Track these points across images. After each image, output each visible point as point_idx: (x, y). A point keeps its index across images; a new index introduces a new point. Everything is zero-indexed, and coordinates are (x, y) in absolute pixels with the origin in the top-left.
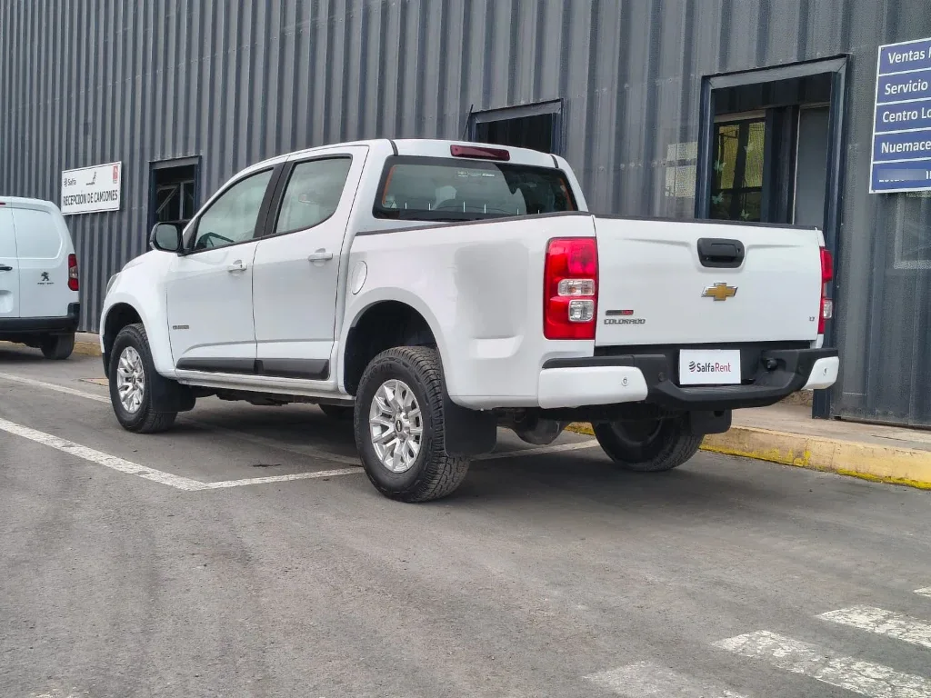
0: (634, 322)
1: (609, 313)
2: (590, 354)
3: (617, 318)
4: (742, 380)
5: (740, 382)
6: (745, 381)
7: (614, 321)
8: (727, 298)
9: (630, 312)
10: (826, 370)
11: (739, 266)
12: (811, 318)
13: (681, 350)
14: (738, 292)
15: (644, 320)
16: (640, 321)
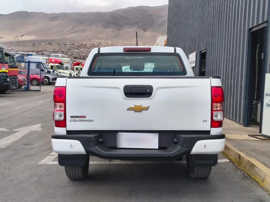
0: (87, 121)
1: (72, 117)
2: (65, 133)
3: (77, 119)
4: (159, 147)
7: (76, 121)
8: (143, 111)
9: (84, 117)
10: (205, 146)
11: (150, 97)
12: (204, 120)
13: (119, 133)
14: (150, 109)
15: (93, 120)
16: (90, 121)
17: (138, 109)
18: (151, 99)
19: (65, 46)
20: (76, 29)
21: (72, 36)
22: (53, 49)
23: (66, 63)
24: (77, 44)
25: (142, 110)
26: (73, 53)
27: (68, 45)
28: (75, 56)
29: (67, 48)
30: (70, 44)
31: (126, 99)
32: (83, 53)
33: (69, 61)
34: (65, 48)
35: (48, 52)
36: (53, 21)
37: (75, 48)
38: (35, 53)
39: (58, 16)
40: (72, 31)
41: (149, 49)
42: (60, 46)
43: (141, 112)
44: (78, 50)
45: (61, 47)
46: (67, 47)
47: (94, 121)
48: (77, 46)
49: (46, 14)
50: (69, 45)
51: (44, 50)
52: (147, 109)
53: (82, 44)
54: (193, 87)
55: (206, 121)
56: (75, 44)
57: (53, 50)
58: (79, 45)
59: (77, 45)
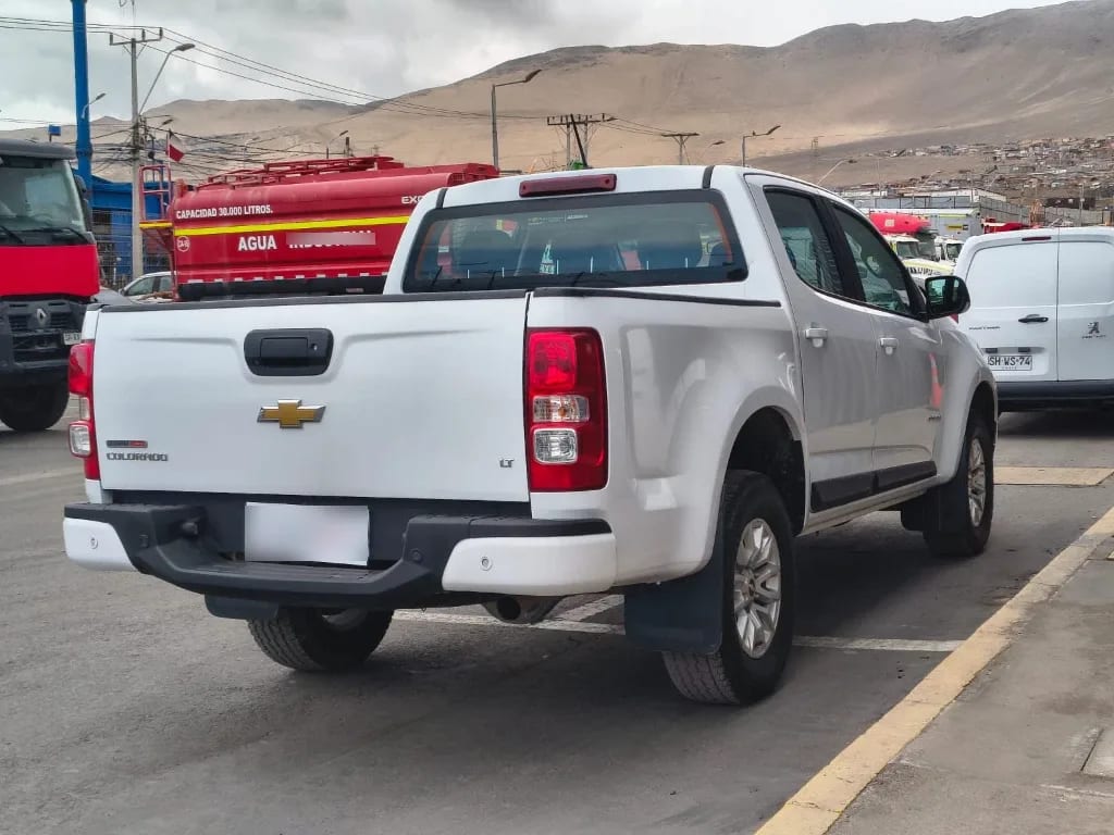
0: (151, 457)
1: (111, 444)
3: (125, 451)
4: (369, 561)
5: (364, 563)
6: (375, 564)
7: (121, 457)
8: (305, 425)
9: (142, 444)
10: (484, 561)
11: (323, 372)
12: (502, 462)
13: (248, 504)
14: (326, 416)
15: (166, 456)
16: (160, 457)
17: (290, 419)
18: (329, 380)
19: (1010, 155)
20: (1062, 78)
21: (1044, 107)
22: (961, 172)
23: (958, 230)
24: (1066, 140)
25: (302, 421)
26: (1046, 183)
27: (1026, 149)
28: (1053, 195)
29: (1022, 161)
30: (1034, 146)
31: (254, 382)
32: (1094, 179)
33: (969, 219)
34: (1012, 162)
35: (936, 187)
36: (963, 51)
37: (1056, 158)
38: (884, 193)
39: (984, 28)
40: (1047, 87)
41: (607, 181)
42: (990, 157)
43: (300, 427)
44: (1071, 169)
45: (995, 158)
46: (1019, 158)
47: (169, 458)
48: (1065, 151)
49: (932, 26)
50: (1031, 149)
51: (923, 178)
52: (317, 416)
53: (1088, 142)
54: (465, 331)
55: (510, 466)
56: (1059, 141)
57: (961, 176)
58: (1074, 146)
59: (1069, 147)
